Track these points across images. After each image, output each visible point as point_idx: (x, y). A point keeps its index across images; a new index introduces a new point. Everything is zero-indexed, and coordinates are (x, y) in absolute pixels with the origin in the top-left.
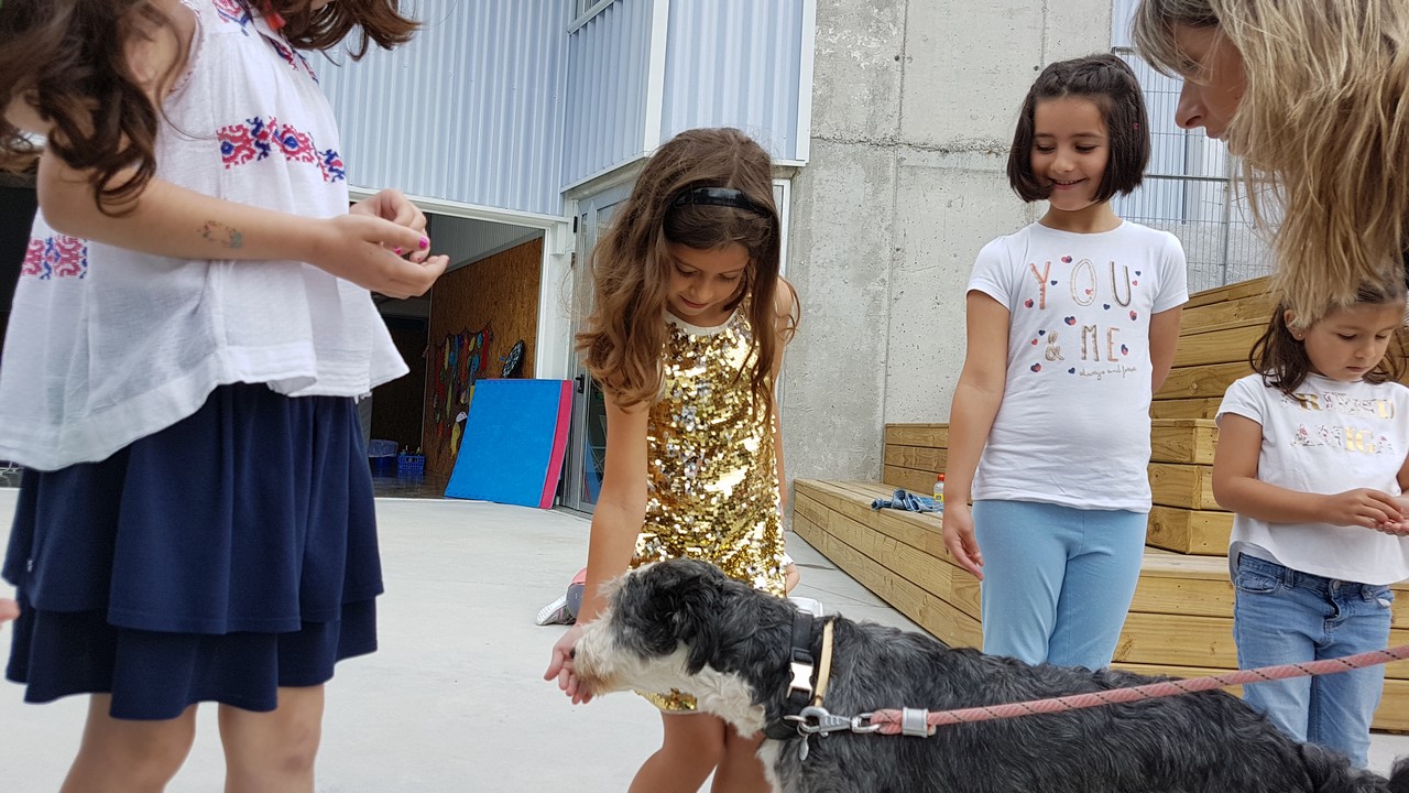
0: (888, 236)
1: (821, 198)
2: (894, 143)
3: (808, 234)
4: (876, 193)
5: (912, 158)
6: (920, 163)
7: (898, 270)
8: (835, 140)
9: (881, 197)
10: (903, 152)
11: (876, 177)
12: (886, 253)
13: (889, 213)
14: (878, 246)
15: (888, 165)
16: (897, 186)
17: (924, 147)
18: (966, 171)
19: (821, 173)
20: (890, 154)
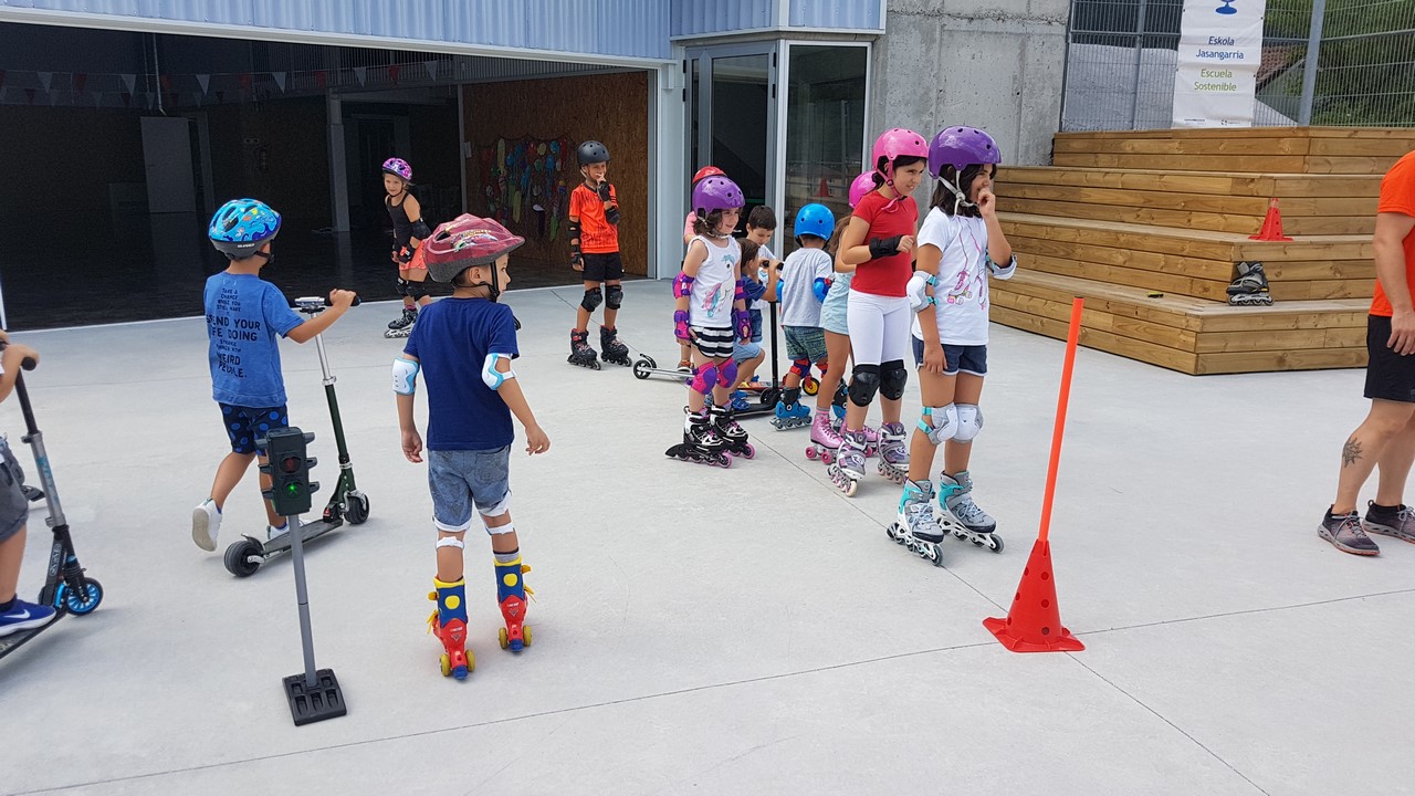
0: (935, 81)
1: (893, 55)
2: (939, 14)
3: (885, 82)
4: (928, 50)
5: (950, 24)
6: (955, 28)
7: (941, 106)
8: (902, 13)
9: (931, 54)
10: (945, 20)
11: (928, 40)
12: (933, 94)
13: (936, 64)
14: (928, 90)
15: (935, 30)
16: (941, 45)
17: (959, 16)
18: (984, 33)
19: (894, 38)
20: (937, 23)
